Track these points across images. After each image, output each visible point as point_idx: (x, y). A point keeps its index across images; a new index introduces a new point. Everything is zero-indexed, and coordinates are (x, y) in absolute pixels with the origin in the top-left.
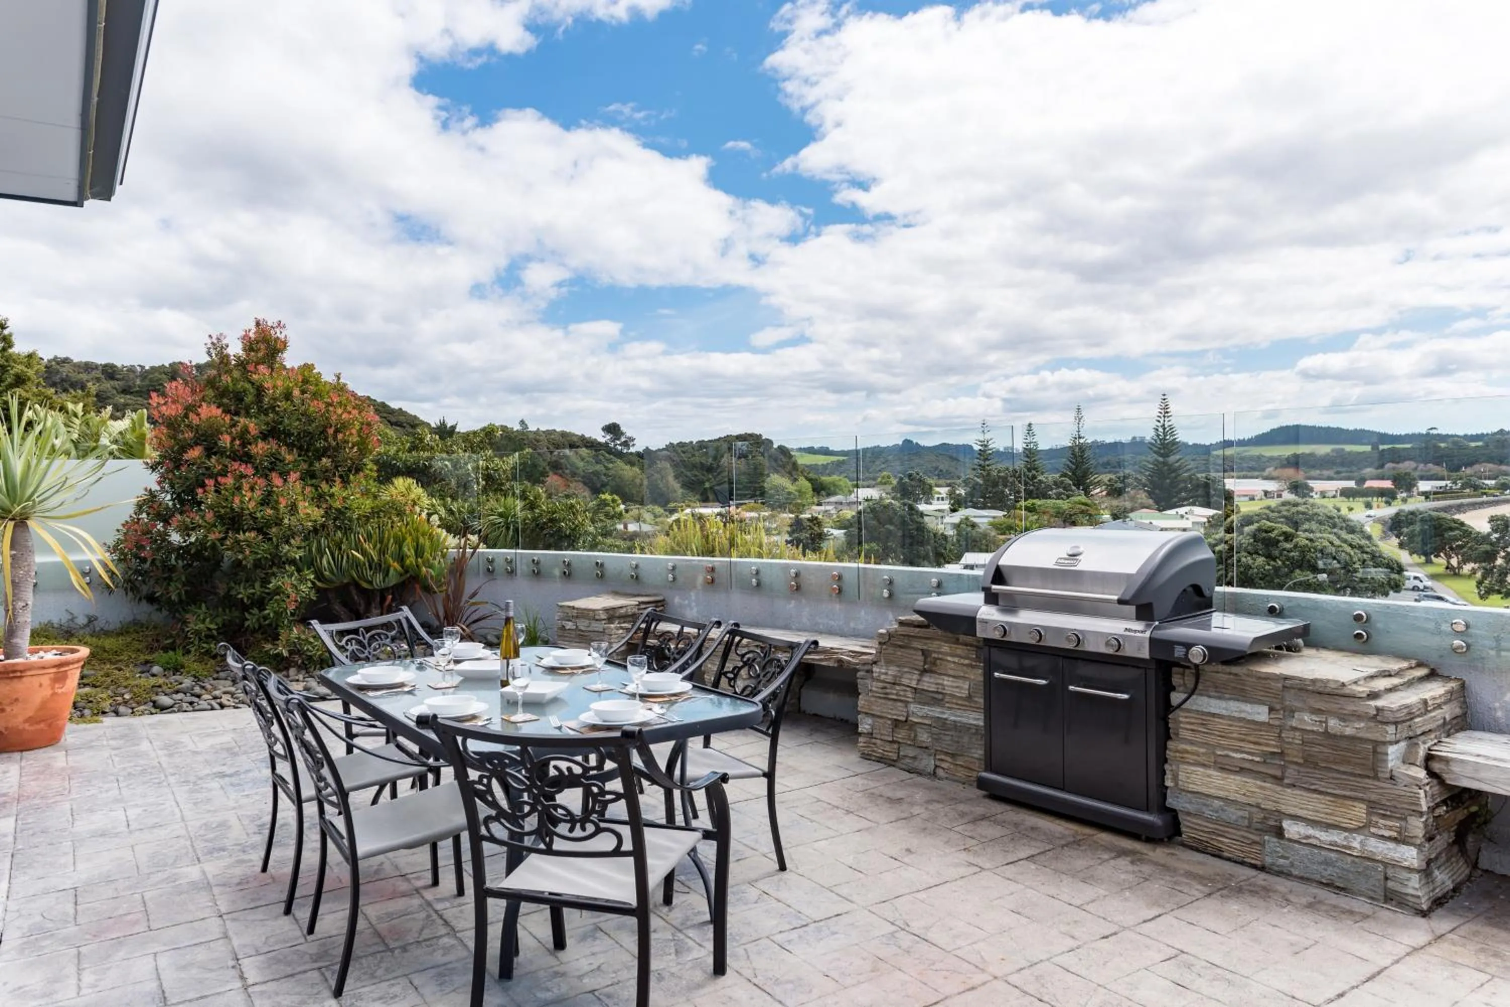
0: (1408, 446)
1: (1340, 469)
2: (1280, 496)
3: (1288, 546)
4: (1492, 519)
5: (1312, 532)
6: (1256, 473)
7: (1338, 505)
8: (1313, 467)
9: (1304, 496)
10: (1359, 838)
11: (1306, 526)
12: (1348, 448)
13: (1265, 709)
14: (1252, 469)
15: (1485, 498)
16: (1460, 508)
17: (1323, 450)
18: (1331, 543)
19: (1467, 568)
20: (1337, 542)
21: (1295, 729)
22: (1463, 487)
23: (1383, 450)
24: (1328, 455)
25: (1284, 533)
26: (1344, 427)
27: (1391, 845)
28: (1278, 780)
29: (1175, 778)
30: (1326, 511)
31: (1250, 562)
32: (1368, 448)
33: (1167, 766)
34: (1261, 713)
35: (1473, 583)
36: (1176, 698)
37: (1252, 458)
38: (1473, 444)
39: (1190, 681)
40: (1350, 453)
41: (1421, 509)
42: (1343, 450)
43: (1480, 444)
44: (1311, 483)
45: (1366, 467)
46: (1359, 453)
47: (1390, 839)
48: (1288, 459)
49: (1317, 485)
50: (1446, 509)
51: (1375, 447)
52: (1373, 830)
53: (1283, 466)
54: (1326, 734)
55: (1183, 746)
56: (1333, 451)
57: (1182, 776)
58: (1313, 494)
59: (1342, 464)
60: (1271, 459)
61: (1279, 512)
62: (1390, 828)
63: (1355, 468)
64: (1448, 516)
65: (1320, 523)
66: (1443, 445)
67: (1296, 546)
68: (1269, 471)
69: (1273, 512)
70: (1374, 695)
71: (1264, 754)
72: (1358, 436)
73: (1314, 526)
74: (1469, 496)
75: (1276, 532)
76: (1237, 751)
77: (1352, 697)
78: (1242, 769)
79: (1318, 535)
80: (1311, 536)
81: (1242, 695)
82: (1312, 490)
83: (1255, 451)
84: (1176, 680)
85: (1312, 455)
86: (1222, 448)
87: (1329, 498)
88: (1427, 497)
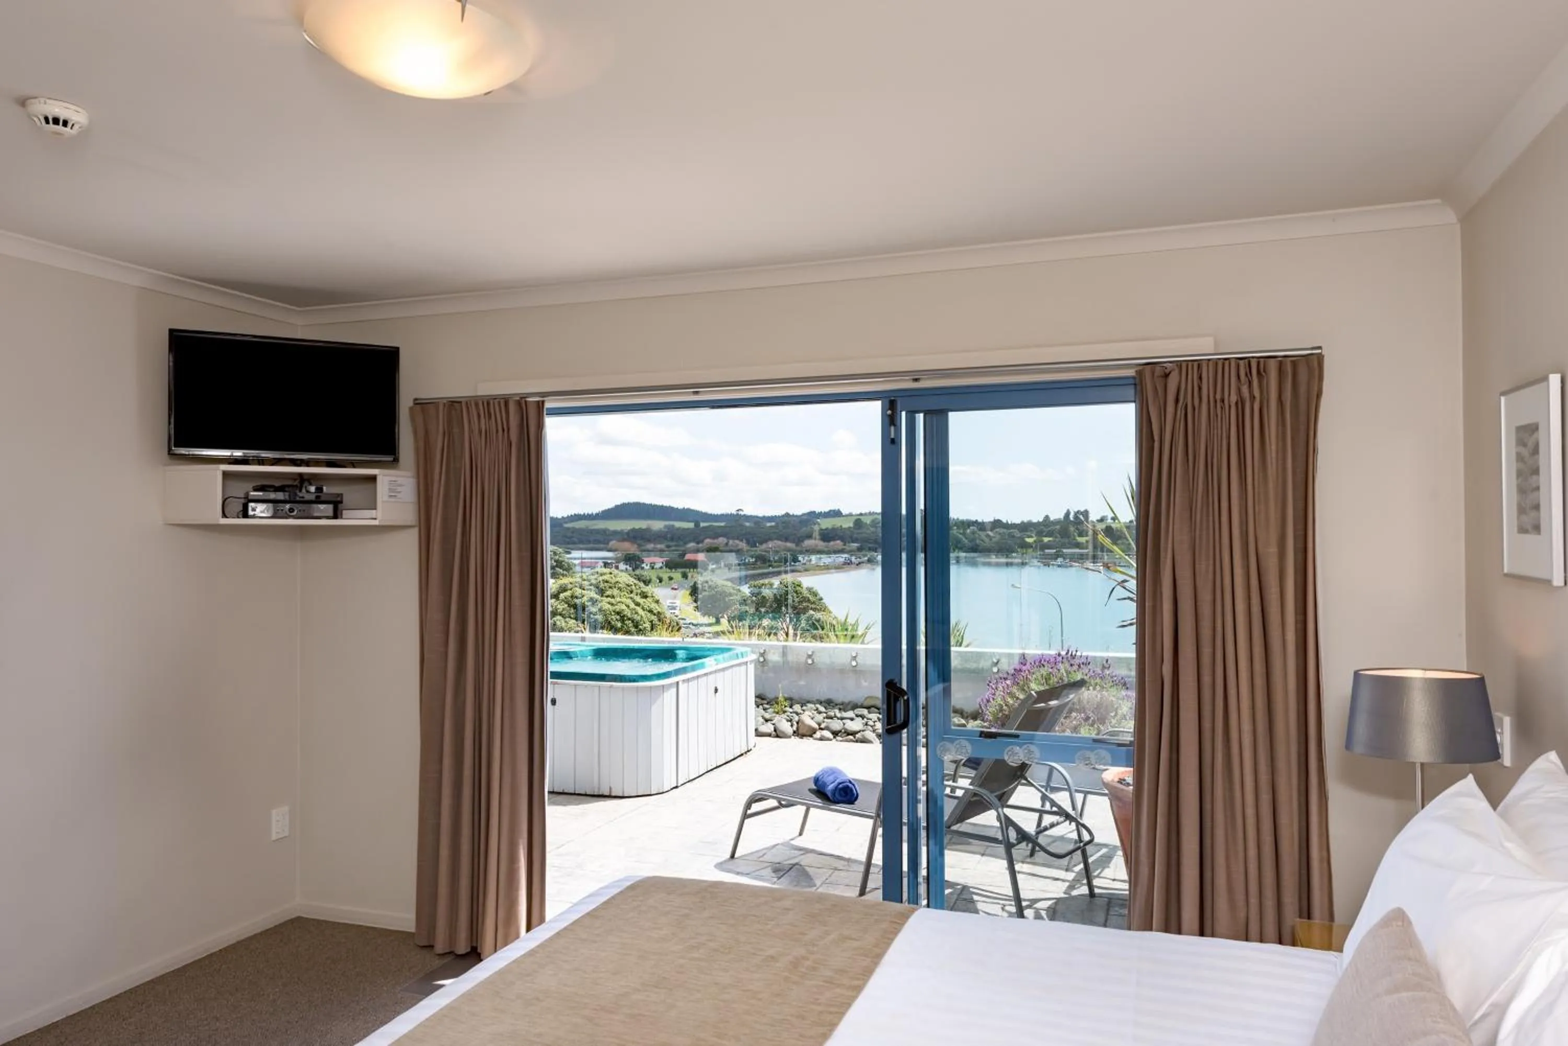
0: (722, 524)
1: (671, 544)
3: (594, 610)
5: (613, 597)
6: (602, 546)
7: (661, 575)
8: (649, 541)
11: (608, 593)
12: (678, 524)
14: (599, 542)
15: (771, 569)
17: (658, 525)
18: (628, 606)
20: (632, 606)
22: (757, 561)
23: (704, 528)
24: (660, 531)
26: (675, 506)
31: (564, 624)
32: (691, 525)
37: (598, 531)
38: (769, 524)
40: (678, 529)
42: (673, 526)
43: (773, 524)
45: (690, 541)
46: (684, 529)
48: (628, 533)
49: (649, 558)
51: (697, 525)
53: (624, 540)
56: (666, 526)
58: (644, 565)
59: (672, 539)
60: (615, 533)
63: (681, 543)
65: (620, 589)
66: (747, 524)
67: (600, 610)
68: (613, 543)
72: (685, 514)
73: (615, 592)
74: (760, 568)
79: (618, 599)
80: (612, 600)
82: (643, 562)
85: (648, 530)
86: (572, 521)
87: (656, 569)
88: (729, 569)
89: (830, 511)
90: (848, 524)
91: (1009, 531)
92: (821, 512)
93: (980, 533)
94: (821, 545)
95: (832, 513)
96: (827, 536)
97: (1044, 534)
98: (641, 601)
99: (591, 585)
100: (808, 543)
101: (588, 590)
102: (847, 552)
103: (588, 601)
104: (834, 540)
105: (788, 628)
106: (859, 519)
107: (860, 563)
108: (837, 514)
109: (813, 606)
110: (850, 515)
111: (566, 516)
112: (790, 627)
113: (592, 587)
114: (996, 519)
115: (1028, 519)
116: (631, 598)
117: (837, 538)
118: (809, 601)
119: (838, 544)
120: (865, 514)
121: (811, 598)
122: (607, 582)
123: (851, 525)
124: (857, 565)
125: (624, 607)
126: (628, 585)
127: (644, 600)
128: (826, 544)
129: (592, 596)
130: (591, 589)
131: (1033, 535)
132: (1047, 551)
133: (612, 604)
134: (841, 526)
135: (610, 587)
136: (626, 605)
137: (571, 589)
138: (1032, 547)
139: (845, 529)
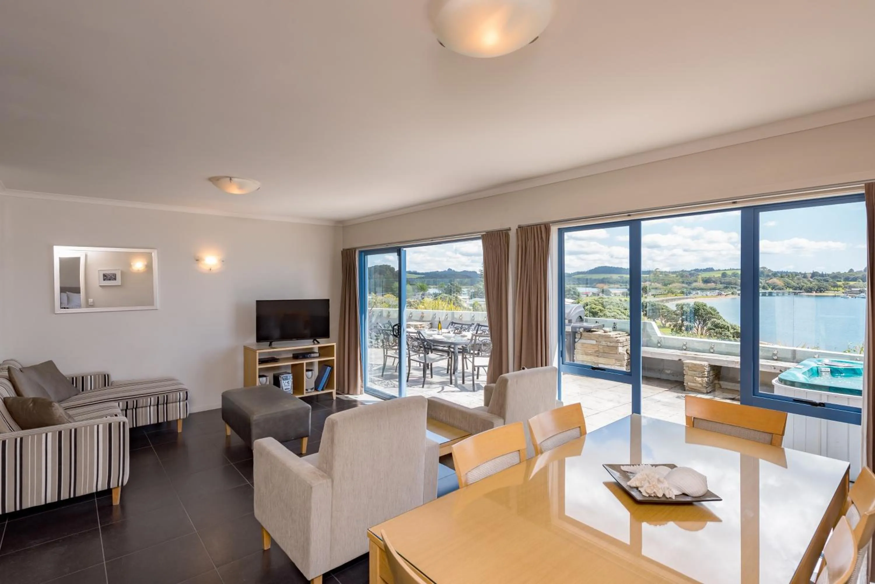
0: (648, 275)
2: (598, 295)
4: (677, 305)
8: (611, 283)
9: (608, 295)
10: (613, 366)
12: (625, 276)
13: (595, 341)
14: (587, 283)
15: (676, 297)
16: (667, 301)
19: (667, 325)
21: (601, 345)
22: (668, 293)
25: (600, 309)
26: (624, 267)
27: (619, 367)
28: (597, 356)
29: (576, 358)
30: (616, 301)
33: (574, 355)
34: (594, 342)
35: (670, 330)
36: (576, 340)
37: (588, 279)
38: (672, 275)
39: (579, 336)
40: (626, 278)
41: (652, 301)
43: (675, 275)
44: (611, 290)
47: (619, 366)
48: (601, 280)
49: (613, 291)
50: (662, 301)
52: (616, 364)
53: (599, 283)
54: (608, 346)
55: (578, 351)
57: (578, 357)
60: (595, 280)
61: (598, 301)
62: (619, 364)
64: (662, 304)
65: (613, 305)
66: (661, 275)
68: (594, 284)
69: (596, 301)
70: (617, 337)
71: (595, 351)
74: (670, 296)
75: (597, 309)
76: (589, 351)
77: (612, 338)
78: (591, 354)
80: (610, 311)
81: (591, 339)
82: (611, 293)
83: (589, 276)
84: (576, 336)
85: (611, 278)
86: (576, 275)
87: (617, 296)
88: (654, 296)
89: (707, 268)
90: (718, 275)
91: (824, 278)
92: (702, 269)
93: (804, 279)
94: (702, 285)
95: (708, 269)
96: (706, 281)
97: (850, 279)
98: (624, 311)
99: (600, 303)
100: (694, 285)
101: (598, 305)
102: (718, 289)
103: (599, 310)
104: (711, 283)
105: (698, 327)
106: (725, 273)
107: (727, 295)
108: (711, 270)
109: (714, 316)
110: (719, 270)
111: (573, 272)
112: (700, 327)
113: (600, 304)
114: (815, 271)
115: (838, 271)
116: (619, 310)
117: (712, 282)
118: (711, 314)
119: (712, 285)
120: (728, 270)
121: (712, 312)
122: (607, 302)
123: (720, 275)
124: (726, 295)
125: (616, 314)
126: (617, 304)
127: (626, 311)
128: (705, 285)
129: (600, 308)
130: (599, 305)
131: (842, 280)
132: (853, 289)
133: (610, 312)
134: (714, 276)
135: (609, 305)
136: (617, 313)
137: (590, 305)
138: (842, 287)
139: (716, 277)
